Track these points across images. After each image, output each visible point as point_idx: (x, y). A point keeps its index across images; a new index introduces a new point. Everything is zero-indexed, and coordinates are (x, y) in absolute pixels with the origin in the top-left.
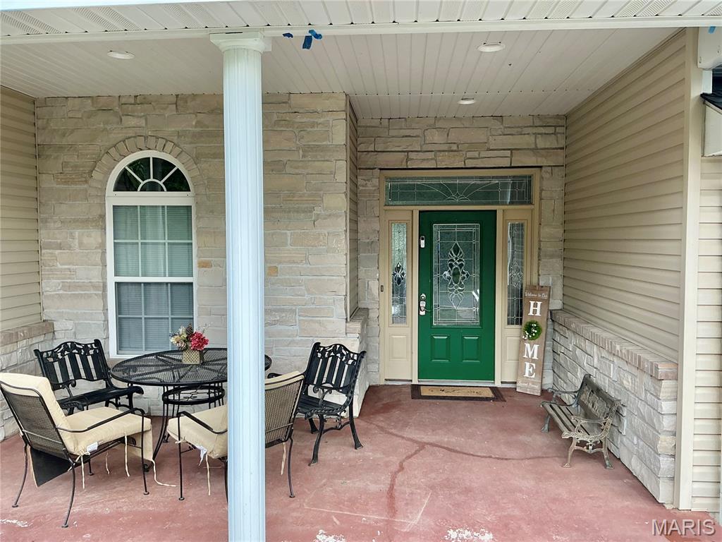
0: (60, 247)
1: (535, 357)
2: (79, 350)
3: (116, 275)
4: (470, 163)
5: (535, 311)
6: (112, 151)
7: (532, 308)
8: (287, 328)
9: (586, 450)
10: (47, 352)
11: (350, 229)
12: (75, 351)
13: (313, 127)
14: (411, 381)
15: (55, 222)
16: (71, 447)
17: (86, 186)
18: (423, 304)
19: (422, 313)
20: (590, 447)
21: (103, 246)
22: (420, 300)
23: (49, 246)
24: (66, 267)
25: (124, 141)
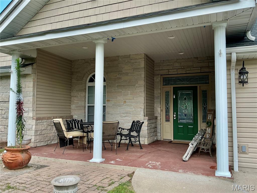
0: (75, 97)
1: (210, 132)
2: (77, 121)
3: (88, 104)
4: (188, 72)
5: (210, 118)
6: (88, 72)
7: (209, 117)
8: (128, 118)
9: (204, 151)
10: (69, 121)
11: (146, 91)
12: (76, 121)
13: (136, 63)
14: (171, 140)
15: (75, 90)
16: (66, 136)
17: (82, 81)
18: (175, 116)
19: (175, 118)
20: (205, 150)
21: (85, 96)
22: (174, 114)
23: (73, 97)
24: (77, 102)
25: (91, 70)
